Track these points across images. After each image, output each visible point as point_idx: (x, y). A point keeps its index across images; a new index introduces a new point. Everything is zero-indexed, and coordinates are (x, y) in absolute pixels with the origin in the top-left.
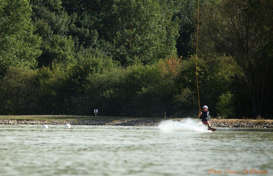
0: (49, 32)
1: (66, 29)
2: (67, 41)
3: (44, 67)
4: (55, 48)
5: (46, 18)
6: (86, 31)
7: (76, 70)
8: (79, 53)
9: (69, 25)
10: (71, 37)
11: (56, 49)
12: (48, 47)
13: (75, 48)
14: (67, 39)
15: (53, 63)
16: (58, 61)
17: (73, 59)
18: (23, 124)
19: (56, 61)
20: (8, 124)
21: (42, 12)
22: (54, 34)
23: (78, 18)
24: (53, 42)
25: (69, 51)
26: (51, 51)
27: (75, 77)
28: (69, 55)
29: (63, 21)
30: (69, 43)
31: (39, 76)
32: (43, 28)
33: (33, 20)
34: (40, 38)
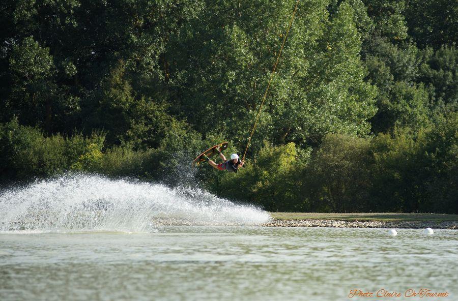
0: (388, 77)
1: (414, 73)
2: (418, 91)
3: (381, 134)
4: (398, 103)
5: (383, 56)
6: (448, 75)
7: (432, 139)
8: (435, 111)
9: (419, 66)
10: (422, 85)
11: (399, 105)
12: (386, 101)
13: (430, 102)
14: (417, 88)
15: (396, 128)
16: (404, 123)
17: (427, 121)
18: (355, 227)
19: (400, 123)
20: (332, 226)
21: (378, 45)
22: (395, 80)
23: (435, 54)
24: (394, 94)
25: (420, 107)
26: (391, 107)
27: (431, 149)
28: (421, 114)
29: (410, 60)
30: (420, 94)
31: (373, 149)
32: (376, 71)
33: (363, 58)
34: (375, 87)
